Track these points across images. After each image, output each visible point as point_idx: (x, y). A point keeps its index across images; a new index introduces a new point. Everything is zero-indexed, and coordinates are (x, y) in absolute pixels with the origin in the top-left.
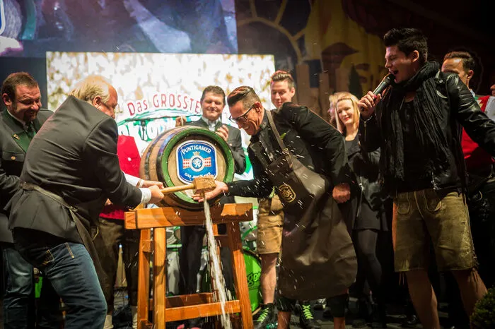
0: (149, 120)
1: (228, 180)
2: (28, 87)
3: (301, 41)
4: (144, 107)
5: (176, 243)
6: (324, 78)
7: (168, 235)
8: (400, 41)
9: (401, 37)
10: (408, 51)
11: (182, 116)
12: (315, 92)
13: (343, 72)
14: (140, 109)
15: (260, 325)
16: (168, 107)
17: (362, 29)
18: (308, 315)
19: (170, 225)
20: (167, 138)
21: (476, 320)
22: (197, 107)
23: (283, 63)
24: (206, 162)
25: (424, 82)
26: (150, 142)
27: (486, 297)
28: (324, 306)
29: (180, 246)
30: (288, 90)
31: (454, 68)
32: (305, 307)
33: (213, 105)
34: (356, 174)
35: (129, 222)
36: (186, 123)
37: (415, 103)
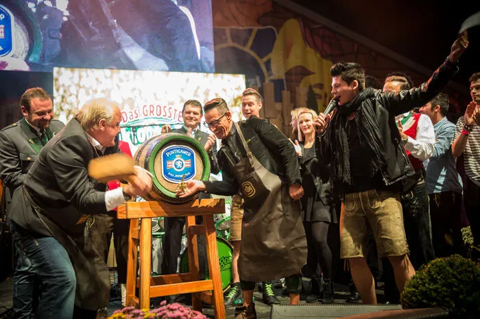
0: (139, 127)
1: (204, 179)
2: (41, 100)
3: (268, 64)
4: (135, 115)
5: (159, 231)
6: (286, 94)
7: (153, 224)
8: (344, 73)
9: (344, 69)
10: (349, 81)
11: (167, 123)
12: (278, 106)
13: (302, 90)
14: (131, 117)
15: (229, 301)
16: (156, 116)
17: (318, 55)
18: (270, 292)
19: (156, 216)
20: (154, 143)
21: (406, 296)
22: (180, 116)
23: (252, 81)
24: (187, 164)
25: (363, 103)
26: (139, 145)
27: (414, 278)
28: (283, 285)
29: (163, 233)
30: (255, 103)
31: (393, 89)
32: (267, 286)
33: (192, 115)
34: (313, 176)
35: (121, 213)
36: (170, 131)
37: (357, 120)
